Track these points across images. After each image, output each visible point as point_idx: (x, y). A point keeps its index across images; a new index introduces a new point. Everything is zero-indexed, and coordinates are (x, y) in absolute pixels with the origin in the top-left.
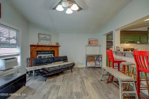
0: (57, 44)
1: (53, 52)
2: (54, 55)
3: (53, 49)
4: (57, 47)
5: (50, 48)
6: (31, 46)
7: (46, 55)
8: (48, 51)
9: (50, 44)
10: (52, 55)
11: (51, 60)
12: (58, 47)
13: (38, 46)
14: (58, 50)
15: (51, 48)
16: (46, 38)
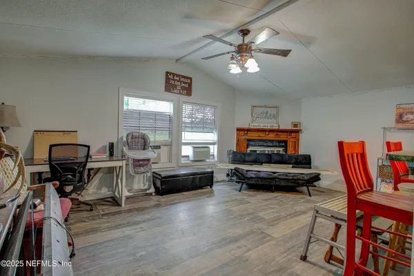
0: (296, 125)
1: (283, 144)
2: (286, 151)
3: (283, 137)
4: (295, 132)
5: (275, 133)
6: (238, 130)
7: (267, 149)
8: (272, 141)
9: (275, 125)
10: (281, 149)
11: (264, 159)
12: (297, 132)
13: (249, 130)
14: (298, 140)
15: (277, 135)
16: (267, 113)
